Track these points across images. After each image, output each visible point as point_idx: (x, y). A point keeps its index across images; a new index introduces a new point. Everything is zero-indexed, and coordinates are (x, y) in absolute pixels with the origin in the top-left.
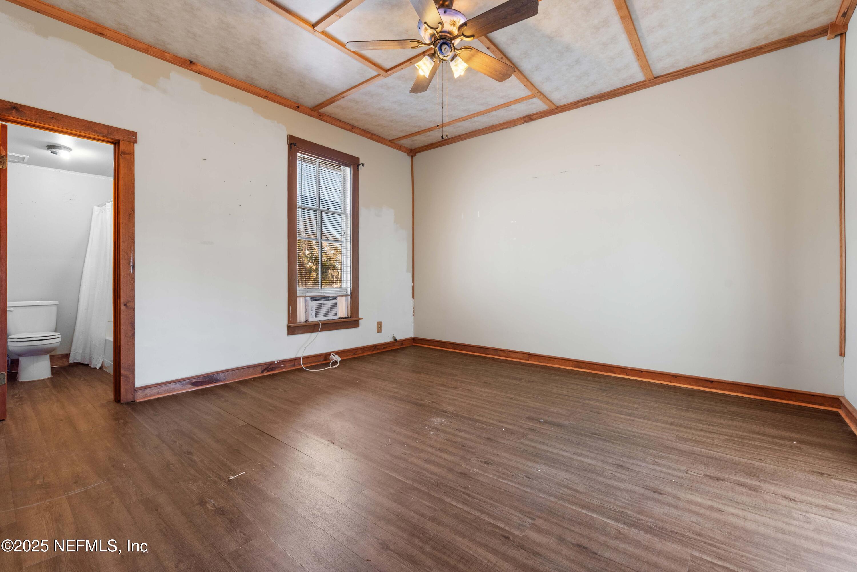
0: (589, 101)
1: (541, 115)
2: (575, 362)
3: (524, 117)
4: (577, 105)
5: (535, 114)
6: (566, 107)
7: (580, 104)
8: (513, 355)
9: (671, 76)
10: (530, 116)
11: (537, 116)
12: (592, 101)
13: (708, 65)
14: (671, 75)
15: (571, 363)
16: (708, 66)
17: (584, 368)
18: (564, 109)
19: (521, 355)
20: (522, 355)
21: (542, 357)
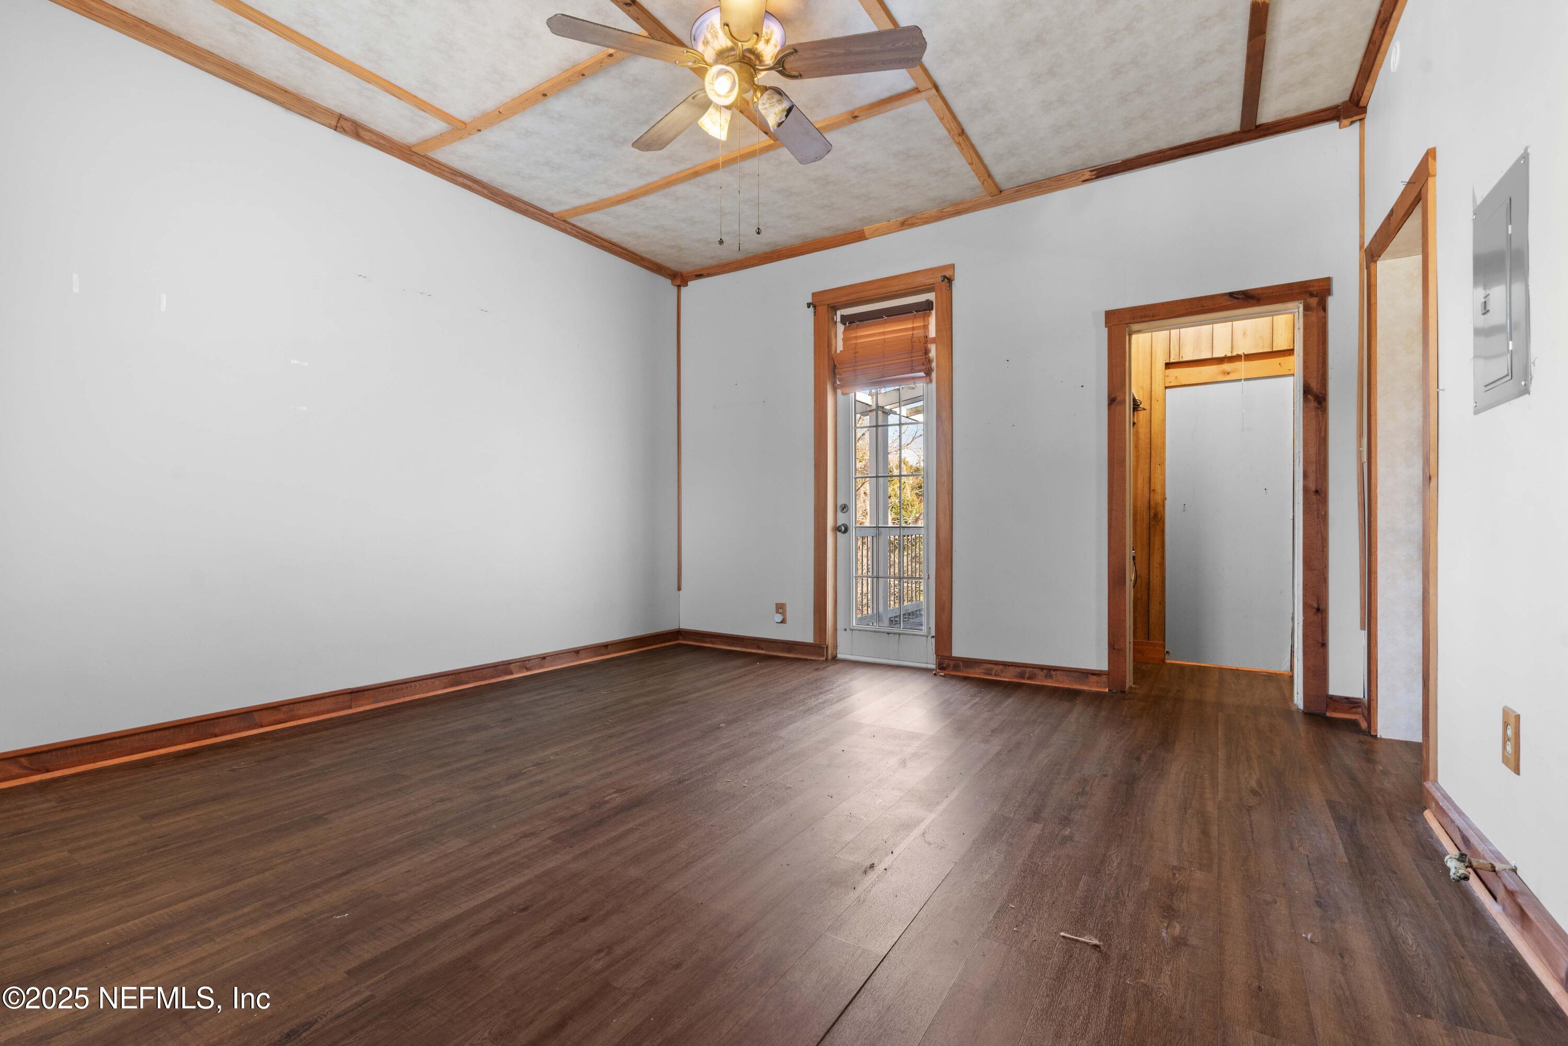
0: (476, 186)
1: (382, 141)
2: (450, 677)
3: (340, 117)
4: (454, 177)
5: (370, 131)
6: (437, 165)
7: (460, 180)
8: (303, 710)
9: (576, 231)
10: (359, 126)
11: (374, 138)
12: (479, 188)
13: (606, 244)
14: (576, 229)
15: (444, 680)
16: (604, 245)
17: (467, 683)
18: (431, 167)
19: (329, 700)
20: (333, 699)
21: (384, 689)
